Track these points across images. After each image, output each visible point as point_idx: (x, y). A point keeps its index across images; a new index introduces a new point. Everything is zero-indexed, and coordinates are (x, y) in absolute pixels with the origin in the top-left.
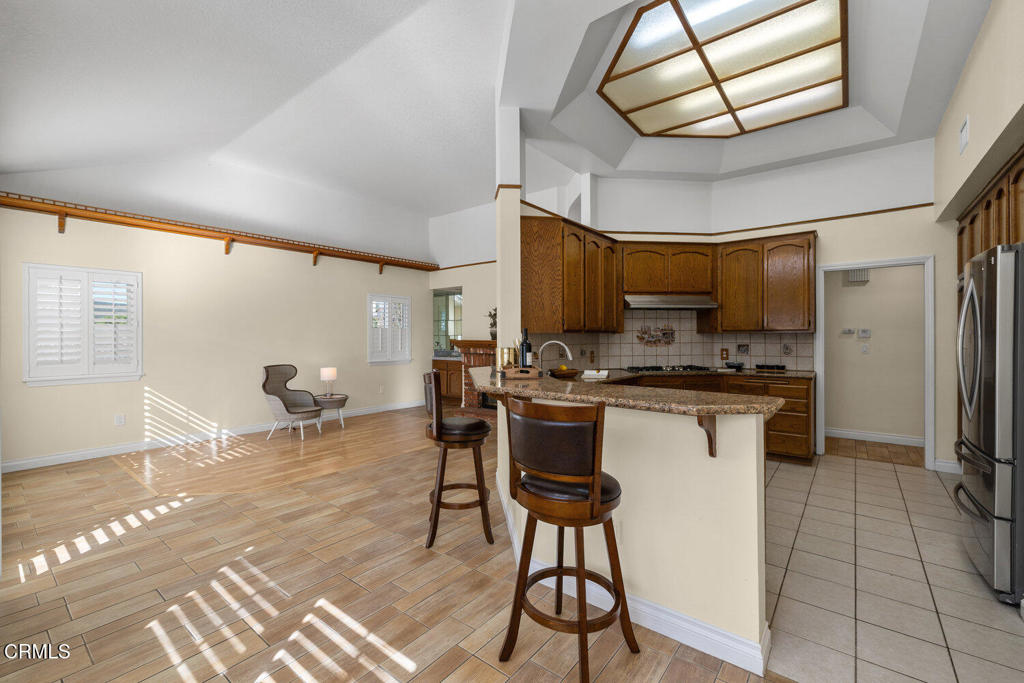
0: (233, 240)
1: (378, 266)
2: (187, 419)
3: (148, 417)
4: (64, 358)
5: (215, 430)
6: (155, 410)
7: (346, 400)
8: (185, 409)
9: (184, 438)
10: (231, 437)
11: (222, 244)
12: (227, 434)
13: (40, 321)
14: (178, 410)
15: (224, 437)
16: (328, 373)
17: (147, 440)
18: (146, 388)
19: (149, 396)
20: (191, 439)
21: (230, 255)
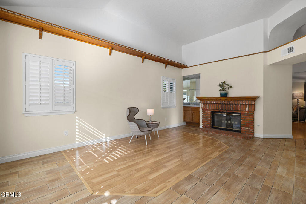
0: (113, 49)
1: (164, 65)
2: (93, 132)
3: (77, 132)
4: (42, 102)
5: (104, 137)
6: (80, 128)
7: (159, 124)
8: (93, 127)
9: (92, 142)
10: (111, 141)
11: (108, 50)
12: (109, 139)
13: (31, 83)
14: (90, 128)
15: (108, 141)
16: (150, 112)
17: (77, 142)
18: (77, 117)
19: (78, 121)
20: (96, 142)
21: (111, 55)
